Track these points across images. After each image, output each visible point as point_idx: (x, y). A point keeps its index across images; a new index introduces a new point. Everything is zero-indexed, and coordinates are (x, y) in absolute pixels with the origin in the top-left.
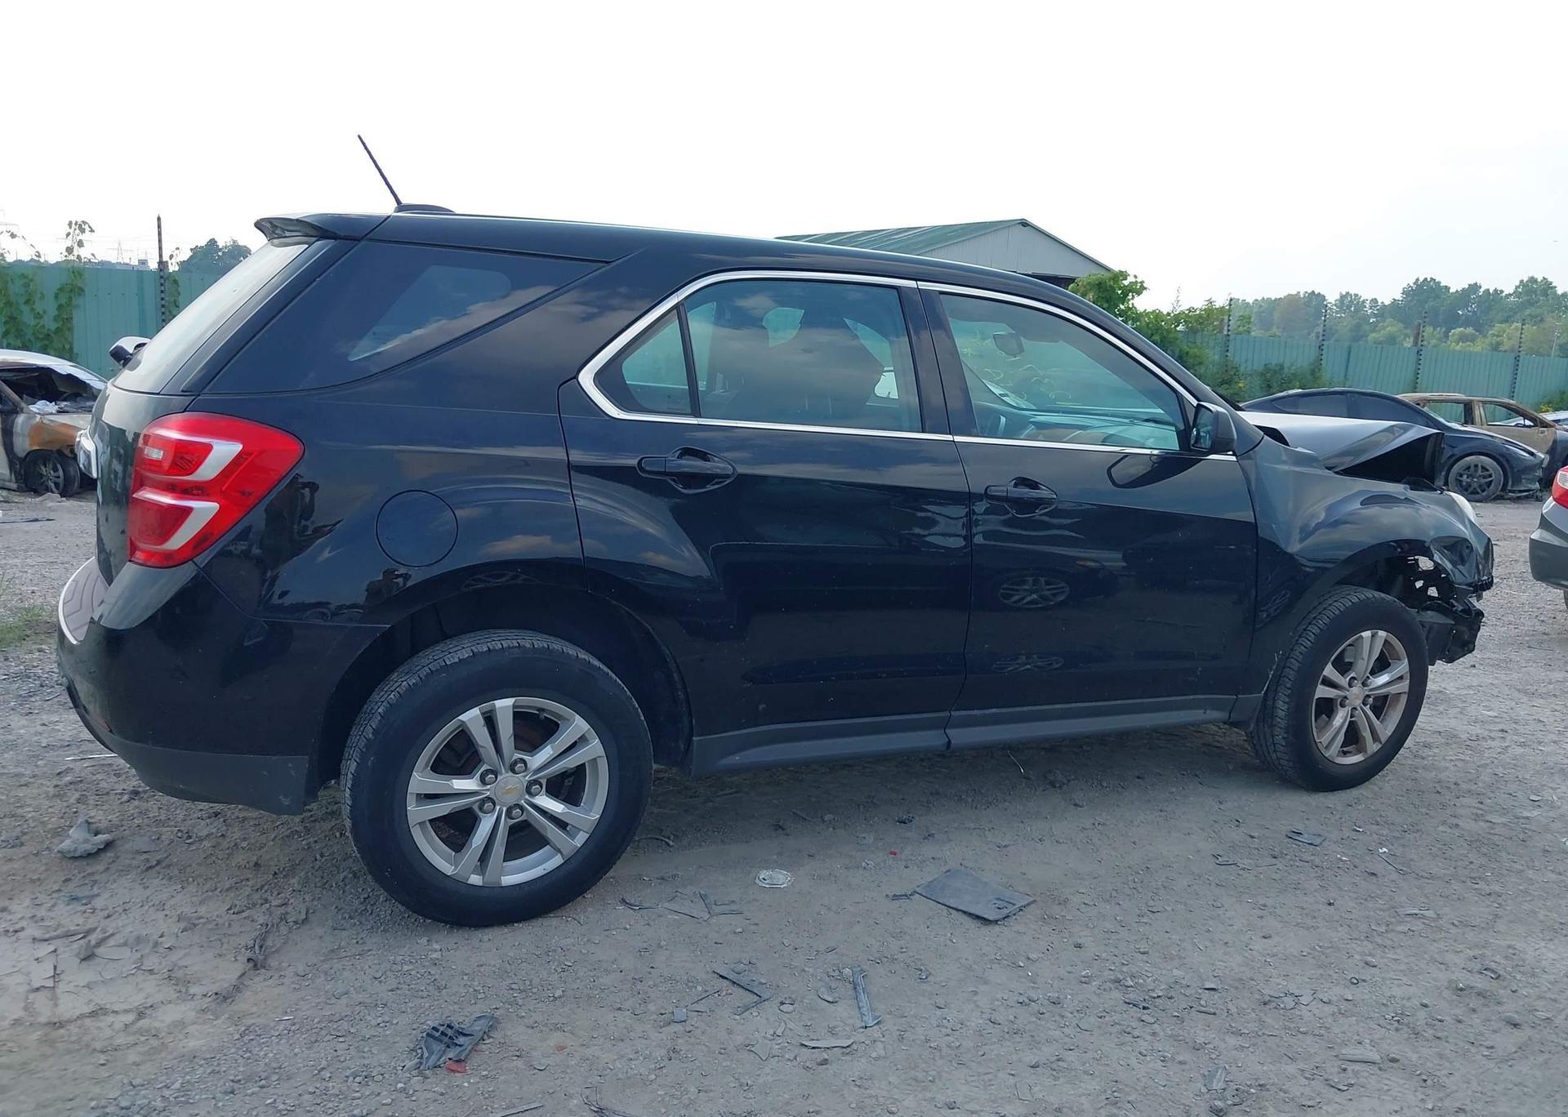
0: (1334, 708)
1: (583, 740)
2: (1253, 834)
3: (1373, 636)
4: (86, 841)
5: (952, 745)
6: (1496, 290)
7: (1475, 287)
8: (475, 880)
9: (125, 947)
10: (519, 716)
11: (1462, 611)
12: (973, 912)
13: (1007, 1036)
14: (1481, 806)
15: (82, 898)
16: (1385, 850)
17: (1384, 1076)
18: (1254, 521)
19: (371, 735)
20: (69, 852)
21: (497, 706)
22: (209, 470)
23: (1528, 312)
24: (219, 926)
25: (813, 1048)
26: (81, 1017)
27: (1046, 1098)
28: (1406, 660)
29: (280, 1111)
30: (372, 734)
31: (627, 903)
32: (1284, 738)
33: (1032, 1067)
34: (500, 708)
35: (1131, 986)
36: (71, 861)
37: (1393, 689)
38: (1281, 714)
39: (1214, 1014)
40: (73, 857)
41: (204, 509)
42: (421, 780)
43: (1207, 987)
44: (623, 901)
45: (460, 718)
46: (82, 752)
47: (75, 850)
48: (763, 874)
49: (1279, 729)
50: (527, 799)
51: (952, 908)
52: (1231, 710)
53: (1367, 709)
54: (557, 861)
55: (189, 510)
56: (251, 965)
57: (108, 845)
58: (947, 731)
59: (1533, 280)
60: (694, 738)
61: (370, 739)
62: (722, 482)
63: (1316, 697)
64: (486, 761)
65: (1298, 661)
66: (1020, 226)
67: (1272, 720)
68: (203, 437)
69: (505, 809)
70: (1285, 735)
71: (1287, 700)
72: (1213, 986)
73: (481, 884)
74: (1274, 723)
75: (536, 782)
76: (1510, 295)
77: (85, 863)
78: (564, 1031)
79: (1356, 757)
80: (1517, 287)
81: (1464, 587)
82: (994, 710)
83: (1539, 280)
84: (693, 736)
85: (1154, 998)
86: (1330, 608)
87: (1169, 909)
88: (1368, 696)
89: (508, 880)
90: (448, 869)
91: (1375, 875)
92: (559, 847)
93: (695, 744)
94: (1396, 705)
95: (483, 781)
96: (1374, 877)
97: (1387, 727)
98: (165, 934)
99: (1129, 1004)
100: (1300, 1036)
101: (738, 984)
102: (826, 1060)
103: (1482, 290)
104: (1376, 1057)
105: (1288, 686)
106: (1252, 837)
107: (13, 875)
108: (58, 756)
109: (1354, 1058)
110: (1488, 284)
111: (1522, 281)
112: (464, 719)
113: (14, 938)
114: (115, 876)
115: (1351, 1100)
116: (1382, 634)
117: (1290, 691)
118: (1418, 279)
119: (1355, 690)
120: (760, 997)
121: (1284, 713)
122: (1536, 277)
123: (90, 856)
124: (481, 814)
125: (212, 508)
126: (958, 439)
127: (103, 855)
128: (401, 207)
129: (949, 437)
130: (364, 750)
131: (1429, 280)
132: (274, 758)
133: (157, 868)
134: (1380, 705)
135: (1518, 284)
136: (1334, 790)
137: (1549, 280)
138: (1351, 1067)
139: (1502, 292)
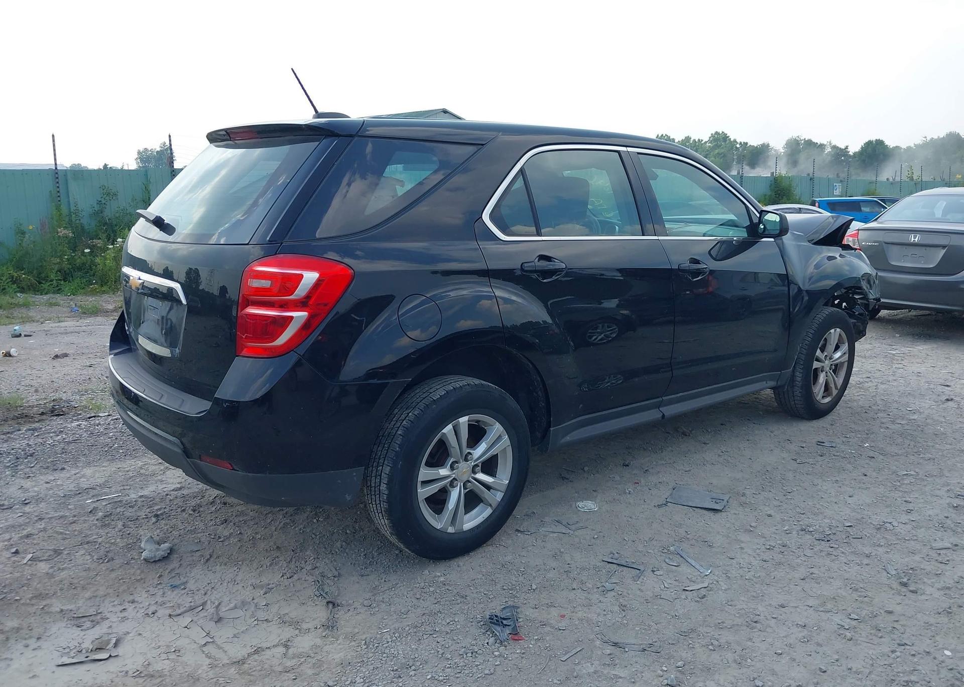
0: (819, 374)
1: (499, 438)
2: (802, 446)
3: (835, 331)
4: (158, 550)
5: (666, 417)
6: (699, 140)
7: (688, 139)
8: (451, 530)
9: (236, 609)
10: (470, 426)
11: (858, 314)
12: (704, 507)
13: (777, 567)
14: (889, 416)
15: (179, 585)
16: (867, 444)
17: (958, 553)
18: (786, 273)
19: (397, 449)
20: (152, 558)
21: (460, 422)
22: (301, 291)
23: (717, 151)
24: (287, 587)
25: (691, 591)
26: (249, 655)
27: (823, 593)
28: (847, 344)
29: (442, 681)
30: (399, 447)
31: (521, 531)
32: (800, 392)
33: (802, 579)
34: (462, 423)
35: (813, 531)
36: (153, 564)
37: (842, 360)
38: (799, 379)
39: (861, 538)
40: (154, 561)
41: (300, 316)
42: (425, 473)
43: (847, 525)
44: (518, 531)
45: (442, 431)
46: (93, 496)
47: (155, 556)
48: (580, 504)
49: (797, 388)
50: (472, 477)
51: (693, 507)
52: (778, 380)
53: (831, 371)
54: (488, 511)
55: (292, 318)
56: (331, 606)
57: (171, 551)
58: (660, 409)
59: (717, 133)
60: (551, 429)
61: (398, 451)
62: (561, 274)
63: (813, 368)
64: (453, 455)
65: (805, 349)
66: (443, 113)
67: (793, 383)
68: (298, 270)
69: (462, 484)
70: (801, 391)
71: (802, 371)
72: (850, 525)
73: (454, 532)
74: (794, 384)
75: (477, 466)
76: (706, 142)
77: (164, 564)
78: (555, 607)
79: (828, 399)
80: (710, 138)
81: (872, 301)
82: (681, 394)
83: (721, 133)
84: (550, 427)
85: (828, 535)
86: (816, 318)
87: (795, 490)
88: (832, 365)
89: (467, 526)
90: (439, 526)
91: (874, 457)
92: (491, 503)
93: (551, 432)
94: (842, 368)
95: (452, 468)
96: (873, 459)
97: (840, 381)
98: (255, 598)
99: (819, 540)
100: (907, 542)
101: (621, 565)
102: (705, 595)
103: (692, 140)
104: (949, 545)
105: (802, 363)
106: (803, 447)
107: (122, 579)
108: (79, 501)
109: (940, 547)
110: (695, 137)
111: (712, 134)
112: (444, 432)
113: (155, 617)
114: (188, 570)
115: (954, 567)
116: (838, 330)
117: (802, 366)
118: (658, 135)
119: (827, 362)
120: (640, 570)
121: (800, 379)
122: (718, 131)
123: (165, 558)
124: (451, 489)
125: (303, 316)
126: (660, 238)
127: (171, 556)
128: (318, 115)
129: (656, 238)
130: (395, 458)
131: (664, 135)
132: (346, 471)
133: (212, 559)
134: (836, 368)
135: (710, 136)
136: (820, 418)
137: (725, 132)
138: (942, 552)
139: (702, 140)
